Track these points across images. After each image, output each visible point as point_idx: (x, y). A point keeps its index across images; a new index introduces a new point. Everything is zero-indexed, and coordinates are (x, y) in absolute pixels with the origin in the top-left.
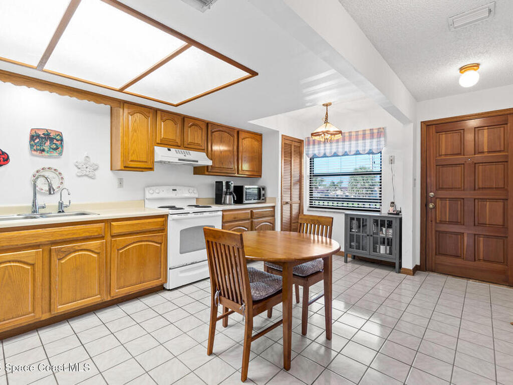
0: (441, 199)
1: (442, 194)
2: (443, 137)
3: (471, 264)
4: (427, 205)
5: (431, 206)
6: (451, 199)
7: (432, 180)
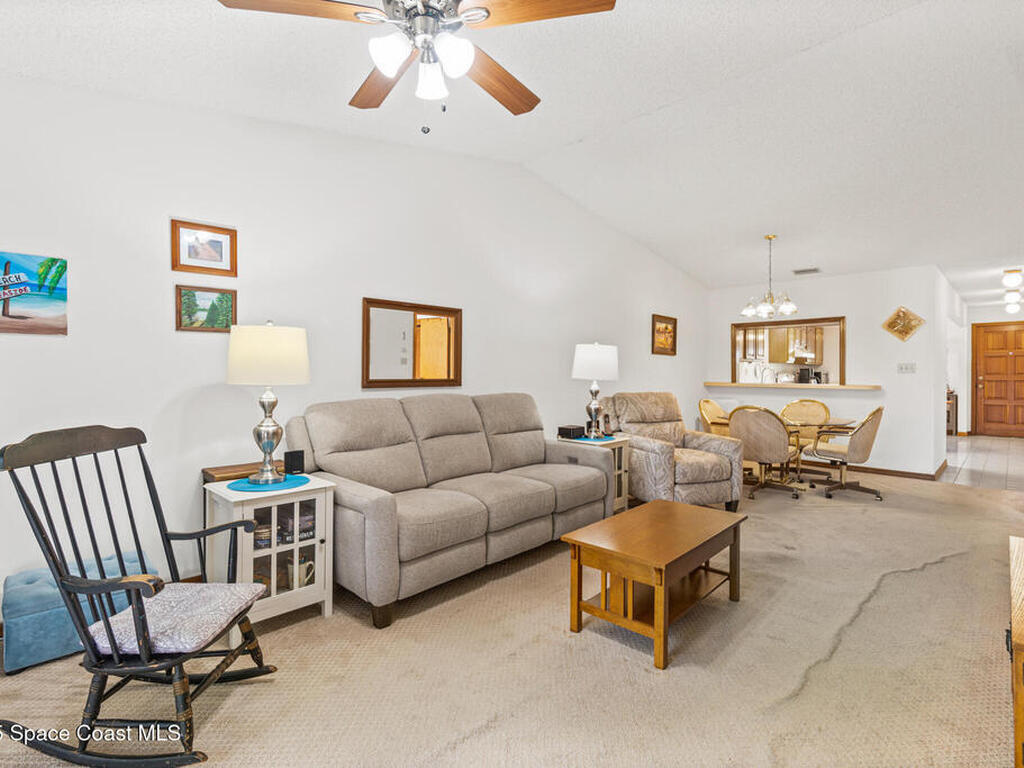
0: (989, 381)
1: (988, 377)
2: (990, 336)
3: (1014, 427)
4: (976, 386)
5: (980, 386)
6: (997, 381)
7: (981, 367)
